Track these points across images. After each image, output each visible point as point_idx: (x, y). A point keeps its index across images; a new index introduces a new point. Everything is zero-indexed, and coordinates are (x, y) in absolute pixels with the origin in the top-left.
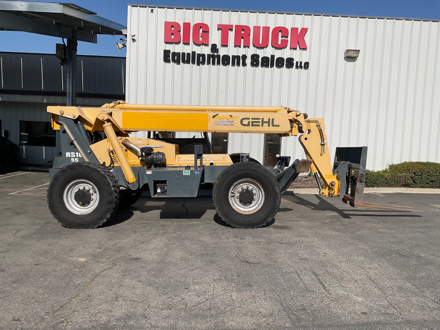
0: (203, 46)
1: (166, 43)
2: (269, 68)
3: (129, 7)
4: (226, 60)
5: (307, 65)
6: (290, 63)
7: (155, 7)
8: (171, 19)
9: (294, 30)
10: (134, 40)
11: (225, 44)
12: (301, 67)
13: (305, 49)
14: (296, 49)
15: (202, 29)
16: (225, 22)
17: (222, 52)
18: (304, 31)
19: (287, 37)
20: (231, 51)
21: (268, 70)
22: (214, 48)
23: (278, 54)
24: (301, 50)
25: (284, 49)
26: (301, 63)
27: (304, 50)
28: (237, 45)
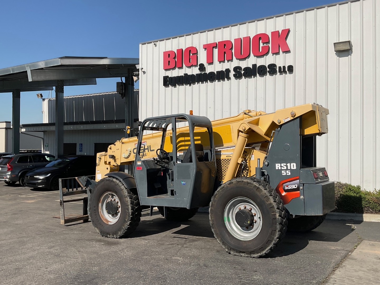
0: (193, 67)
1: (166, 70)
2: (252, 78)
3: (140, 45)
4: (212, 77)
5: (291, 69)
6: (272, 69)
7: (157, 41)
8: (169, 49)
9: (275, 34)
10: (144, 72)
11: (211, 62)
12: (285, 72)
13: (288, 51)
14: (279, 54)
15: (192, 52)
16: (211, 41)
17: (209, 69)
18: (287, 32)
19: (269, 42)
20: (217, 67)
21: (252, 81)
22: (202, 67)
23: (260, 62)
24: (284, 54)
25: (266, 56)
26: (284, 67)
27: (287, 53)
28: (221, 61)
